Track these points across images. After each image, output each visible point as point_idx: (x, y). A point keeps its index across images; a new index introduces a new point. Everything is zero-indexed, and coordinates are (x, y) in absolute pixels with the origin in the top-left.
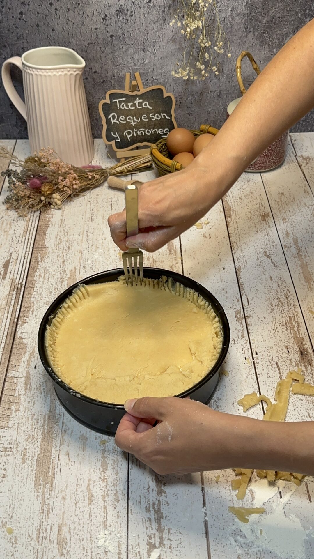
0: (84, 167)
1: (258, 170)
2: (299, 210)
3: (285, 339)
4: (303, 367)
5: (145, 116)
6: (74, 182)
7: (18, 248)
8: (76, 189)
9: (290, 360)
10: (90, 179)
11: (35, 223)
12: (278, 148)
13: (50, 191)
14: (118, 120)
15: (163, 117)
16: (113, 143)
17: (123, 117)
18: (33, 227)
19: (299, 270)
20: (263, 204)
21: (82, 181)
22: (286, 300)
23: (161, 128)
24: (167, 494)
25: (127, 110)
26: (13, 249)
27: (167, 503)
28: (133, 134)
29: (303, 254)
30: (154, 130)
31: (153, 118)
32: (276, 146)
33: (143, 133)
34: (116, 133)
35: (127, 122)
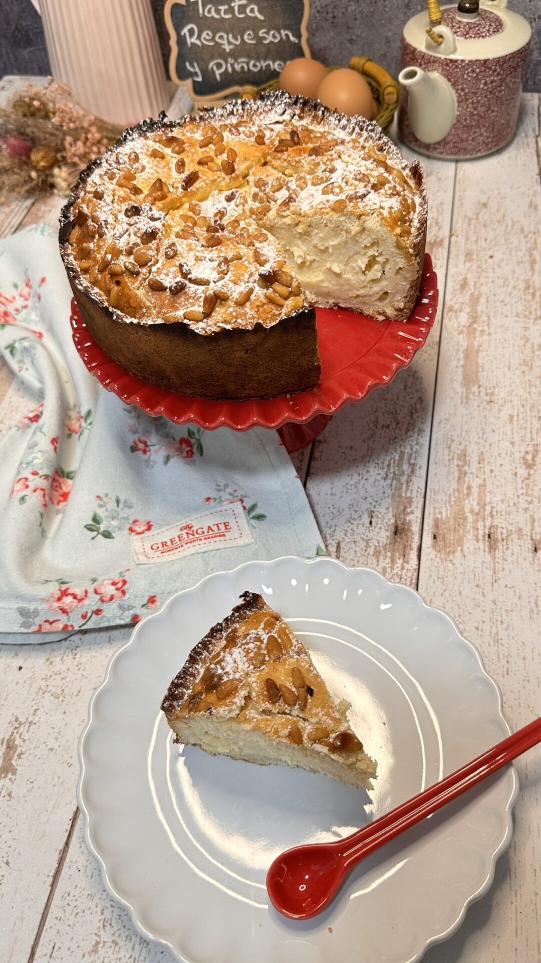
1: (451, 154)
2: (506, 240)
3: (375, 497)
4: (388, 560)
5: (250, 34)
9: (367, 542)
12: (493, 111)
13: (49, 161)
14: (199, 38)
15: (284, 37)
17: (210, 33)
19: (459, 359)
20: (440, 220)
22: (408, 418)
23: (280, 59)
24: (18, 777)
25: (216, 19)
27: (10, 795)
28: (226, 69)
29: (480, 329)
31: (265, 38)
32: (489, 108)
33: (246, 67)
34: (195, 65)
35: (217, 43)
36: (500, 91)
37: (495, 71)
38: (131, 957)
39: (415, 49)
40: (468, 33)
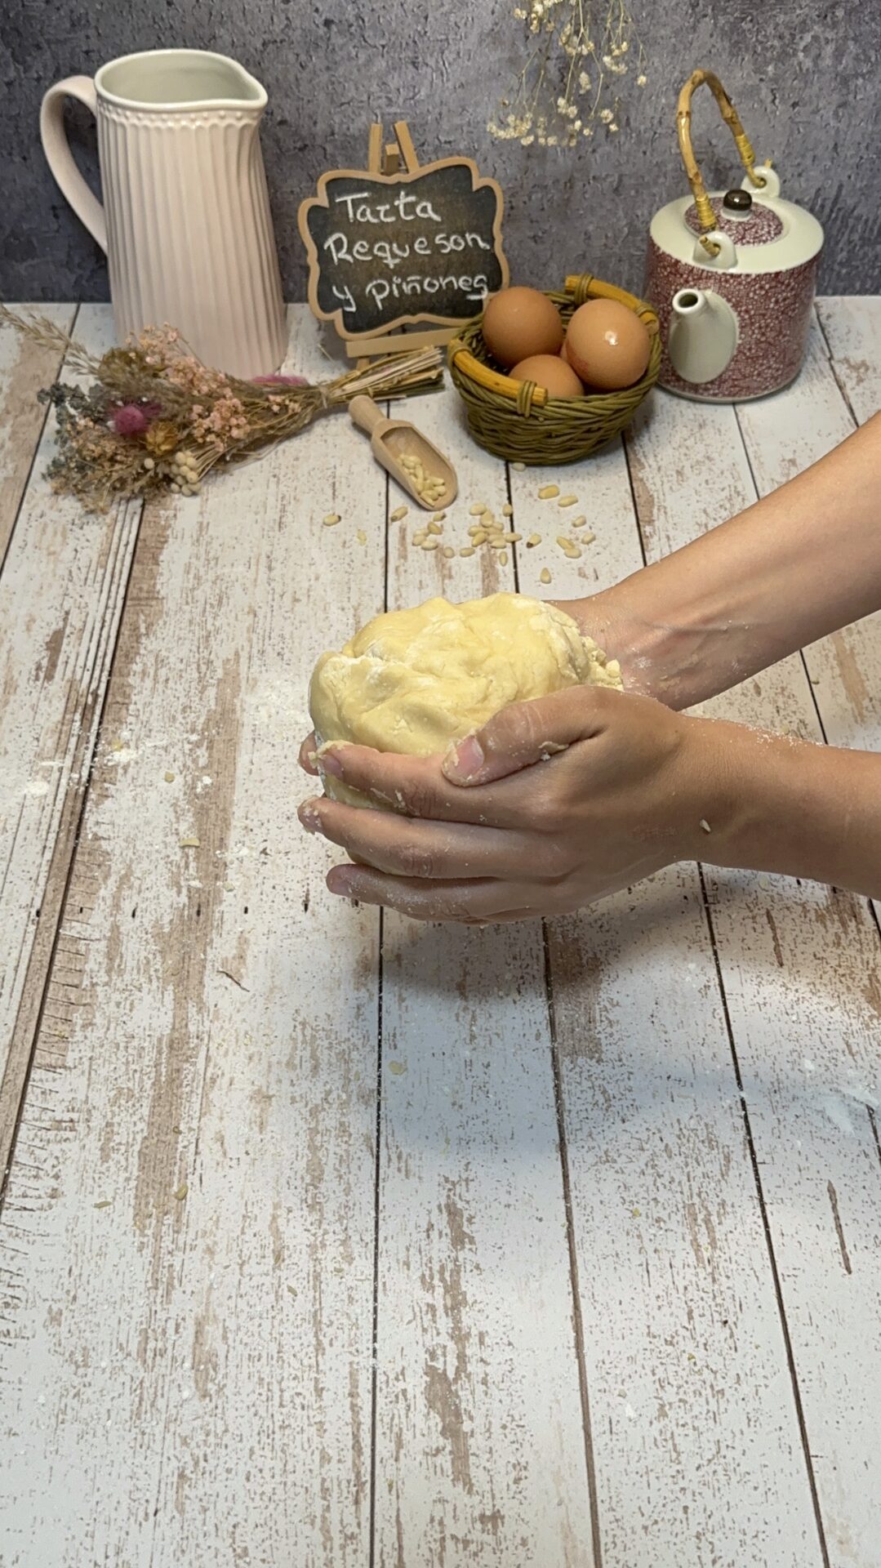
0: (259, 380)
1: (729, 395)
4: (837, 924)
5: (421, 242)
6: (234, 421)
7: (86, 599)
8: (238, 440)
9: (802, 906)
10: (276, 414)
11: (130, 532)
12: (784, 336)
13: (171, 443)
14: (350, 251)
15: (470, 243)
16: (337, 316)
17: (365, 243)
18: (123, 542)
19: (832, 668)
20: (740, 489)
21: (255, 418)
23: (465, 273)
24: (478, 1245)
25: (374, 224)
26: (71, 601)
27: (478, 1267)
28: (391, 291)
30: (447, 280)
31: (444, 247)
32: (780, 332)
33: (418, 288)
34: (346, 288)
35: (375, 257)
36: (794, 310)
37: (788, 285)
38: (708, 1412)
39: (677, 262)
40: (743, 238)
